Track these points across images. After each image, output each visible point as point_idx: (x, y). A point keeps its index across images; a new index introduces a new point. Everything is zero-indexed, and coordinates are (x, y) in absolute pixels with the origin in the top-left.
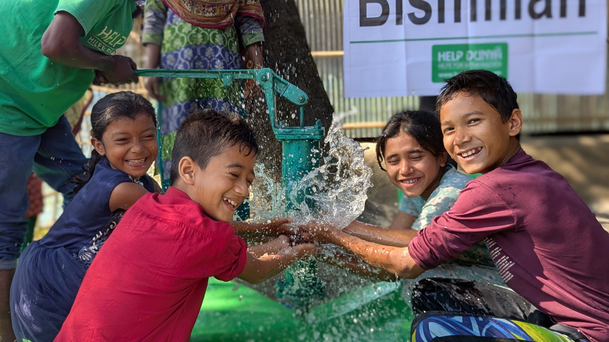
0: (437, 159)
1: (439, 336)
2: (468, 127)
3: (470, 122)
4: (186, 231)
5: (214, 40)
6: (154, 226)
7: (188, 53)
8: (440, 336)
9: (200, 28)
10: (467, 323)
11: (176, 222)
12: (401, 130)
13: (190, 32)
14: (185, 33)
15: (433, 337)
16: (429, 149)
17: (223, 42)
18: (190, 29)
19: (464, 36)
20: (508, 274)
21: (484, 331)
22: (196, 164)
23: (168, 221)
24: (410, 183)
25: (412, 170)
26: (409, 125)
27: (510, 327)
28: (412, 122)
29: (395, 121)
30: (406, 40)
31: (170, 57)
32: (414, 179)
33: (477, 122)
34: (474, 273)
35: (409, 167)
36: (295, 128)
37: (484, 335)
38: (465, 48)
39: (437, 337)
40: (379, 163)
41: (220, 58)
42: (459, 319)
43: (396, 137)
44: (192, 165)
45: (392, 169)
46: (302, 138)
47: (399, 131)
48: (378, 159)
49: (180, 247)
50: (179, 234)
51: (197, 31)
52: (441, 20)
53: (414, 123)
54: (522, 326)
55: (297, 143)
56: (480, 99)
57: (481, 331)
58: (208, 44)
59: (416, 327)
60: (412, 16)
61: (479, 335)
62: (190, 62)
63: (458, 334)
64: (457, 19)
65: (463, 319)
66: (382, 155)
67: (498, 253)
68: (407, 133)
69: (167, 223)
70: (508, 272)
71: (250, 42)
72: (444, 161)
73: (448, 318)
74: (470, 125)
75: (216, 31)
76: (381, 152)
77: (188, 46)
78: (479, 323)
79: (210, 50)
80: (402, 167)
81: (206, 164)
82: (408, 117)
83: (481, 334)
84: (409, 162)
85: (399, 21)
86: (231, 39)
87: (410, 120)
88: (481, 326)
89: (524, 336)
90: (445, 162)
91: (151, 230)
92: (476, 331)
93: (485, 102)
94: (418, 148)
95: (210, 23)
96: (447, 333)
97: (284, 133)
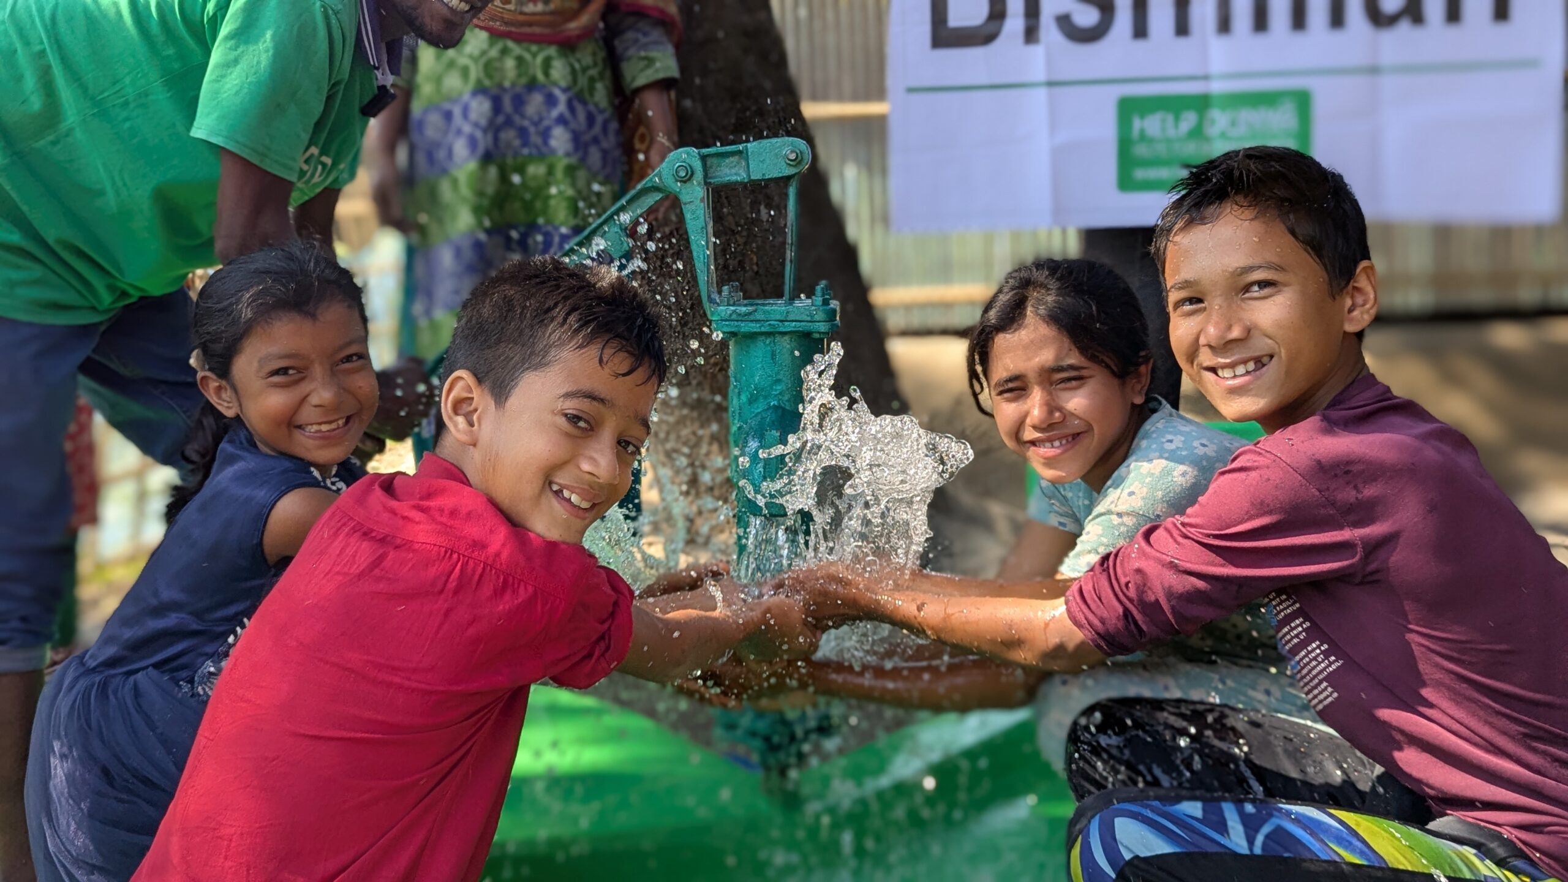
0: (1123, 384)
1: (1142, 855)
2: (1243, 300)
3: (1247, 288)
4: (462, 570)
5: (547, 74)
6: (378, 562)
7: (481, 108)
8: (1144, 853)
9: (510, 44)
10: (1215, 818)
11: (436, 548)
12: (1029, 311)
13: (484, 53)
14: (471, 57)
15: (1127, 856)
16: (1103, 361)
17: (569, 78)
18: (484, 45)
19: (1199, 71)
20: (1326, 689)
21: (1260, 839)
22: (486, 391)
23: (416, 546)
24: (1053, 447)
25: (1057, 414)
26: (1050, 299)
27: (1327, 829)
28: (1059, 289)
29: (1012, 289)
30: (1051, 84)
31: (434, 120)
32: (1066, 437)
33: (1267, 291)
34: (1224, 683)
35: (1052, 407)
36: (763, 305)
37: (1258, 850)
38: (1202, 103)
39: (1137, 857)
40: (975, 395)
41: (561, 120)
42: (1193, 809)
43: (1016, 330)
44: (476, 394)
45: (1007, 411)
46: (782, 329)
47: (1025, 315)
48: (972, 386)
49: (448, 612)
50: (444, 579)
51: (504, 52)
52: (1140, 30)
53: (1060, 292)
54: (1358, 824)
55: (768, 342)
56: (1280, 231)
57: (1251, 842)
58: (532, 85)
59: (1080, 832)
60: (1064, 22)
61: (1246, 851)
62: (485, 131)
63: (1192, 849)
64: (1182, 28)
65: (1204, 810)
66: (981, 376)
67: (1300, 633)
68: (1044, 320)
69: (414, 551)
70: (1325, 684)
71: (641, 81)
72: (1142, 389)
73: (1165, 806)
74: (1247, 295)
75: (552, 51)
76: (979, 368)
77: (480, 90)
78: (1245, 819)
79: (536, 101)
80: (1035, 405)
81: (510, 391)
82: (1046, 277)
83: (1251, 849)
84: (1050, 394)
85: (1031, 34)
86: (593, 72)
87: (1053, 284)
88: (1251, 826)
89: (1362, 854)
90: (1144, 392)
91: (372, 570)
92: (1237, 839)
93: (1292, 239)
94: (1074, 359)
95: (537, 30)
96: (1161, 847)
97: (734, 317)
